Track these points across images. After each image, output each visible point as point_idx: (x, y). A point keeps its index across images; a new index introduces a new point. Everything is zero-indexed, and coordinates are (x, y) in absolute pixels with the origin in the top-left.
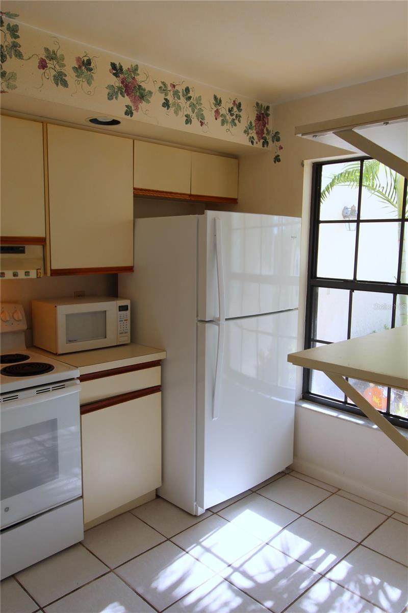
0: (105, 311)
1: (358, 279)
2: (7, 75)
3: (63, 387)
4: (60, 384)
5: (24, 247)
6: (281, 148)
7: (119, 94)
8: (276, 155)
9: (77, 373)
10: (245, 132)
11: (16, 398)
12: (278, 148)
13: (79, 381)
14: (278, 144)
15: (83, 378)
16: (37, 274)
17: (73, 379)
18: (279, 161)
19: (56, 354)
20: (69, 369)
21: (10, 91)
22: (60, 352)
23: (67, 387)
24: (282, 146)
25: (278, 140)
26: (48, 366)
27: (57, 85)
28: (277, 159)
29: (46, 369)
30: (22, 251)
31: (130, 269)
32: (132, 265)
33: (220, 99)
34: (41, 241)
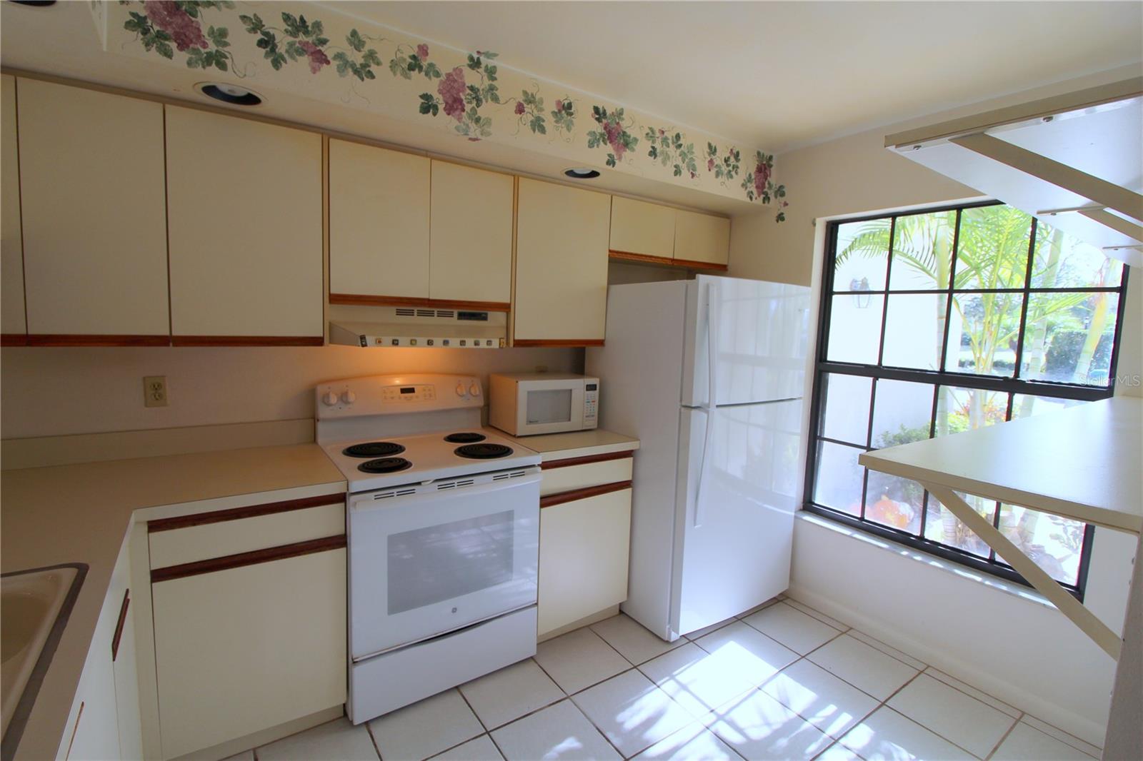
0: (571, 390)
1: (884, 364)
2: (482, 121)
3: (522, 474)
4: (520, 471)
5: (486, 314)
6: (786, 204)
7: (601, 141)
8: (779, 212)
9: (538, 459)
10: (743, 185)
11: (471, 483)
12: (782, 205)
13: (540, 468)
14: (783, 200)
15: (546, 466)
16: (500, 344)
17: (534, 466)
18: (783, 219)
19: (515, 436)
20: (530, 454)
21: (483, 138)
22: (518, 434)
23: (527, 474)
24: (788, 202)
25: (783, 195)
26: (506, 450)
27: (534, 131)
28: (780, 218)
29: (503, 452)
30: (483, 317)
31: (600, 343)
32: (603, 338)
33: (715, 147)
34: (505, 308)
